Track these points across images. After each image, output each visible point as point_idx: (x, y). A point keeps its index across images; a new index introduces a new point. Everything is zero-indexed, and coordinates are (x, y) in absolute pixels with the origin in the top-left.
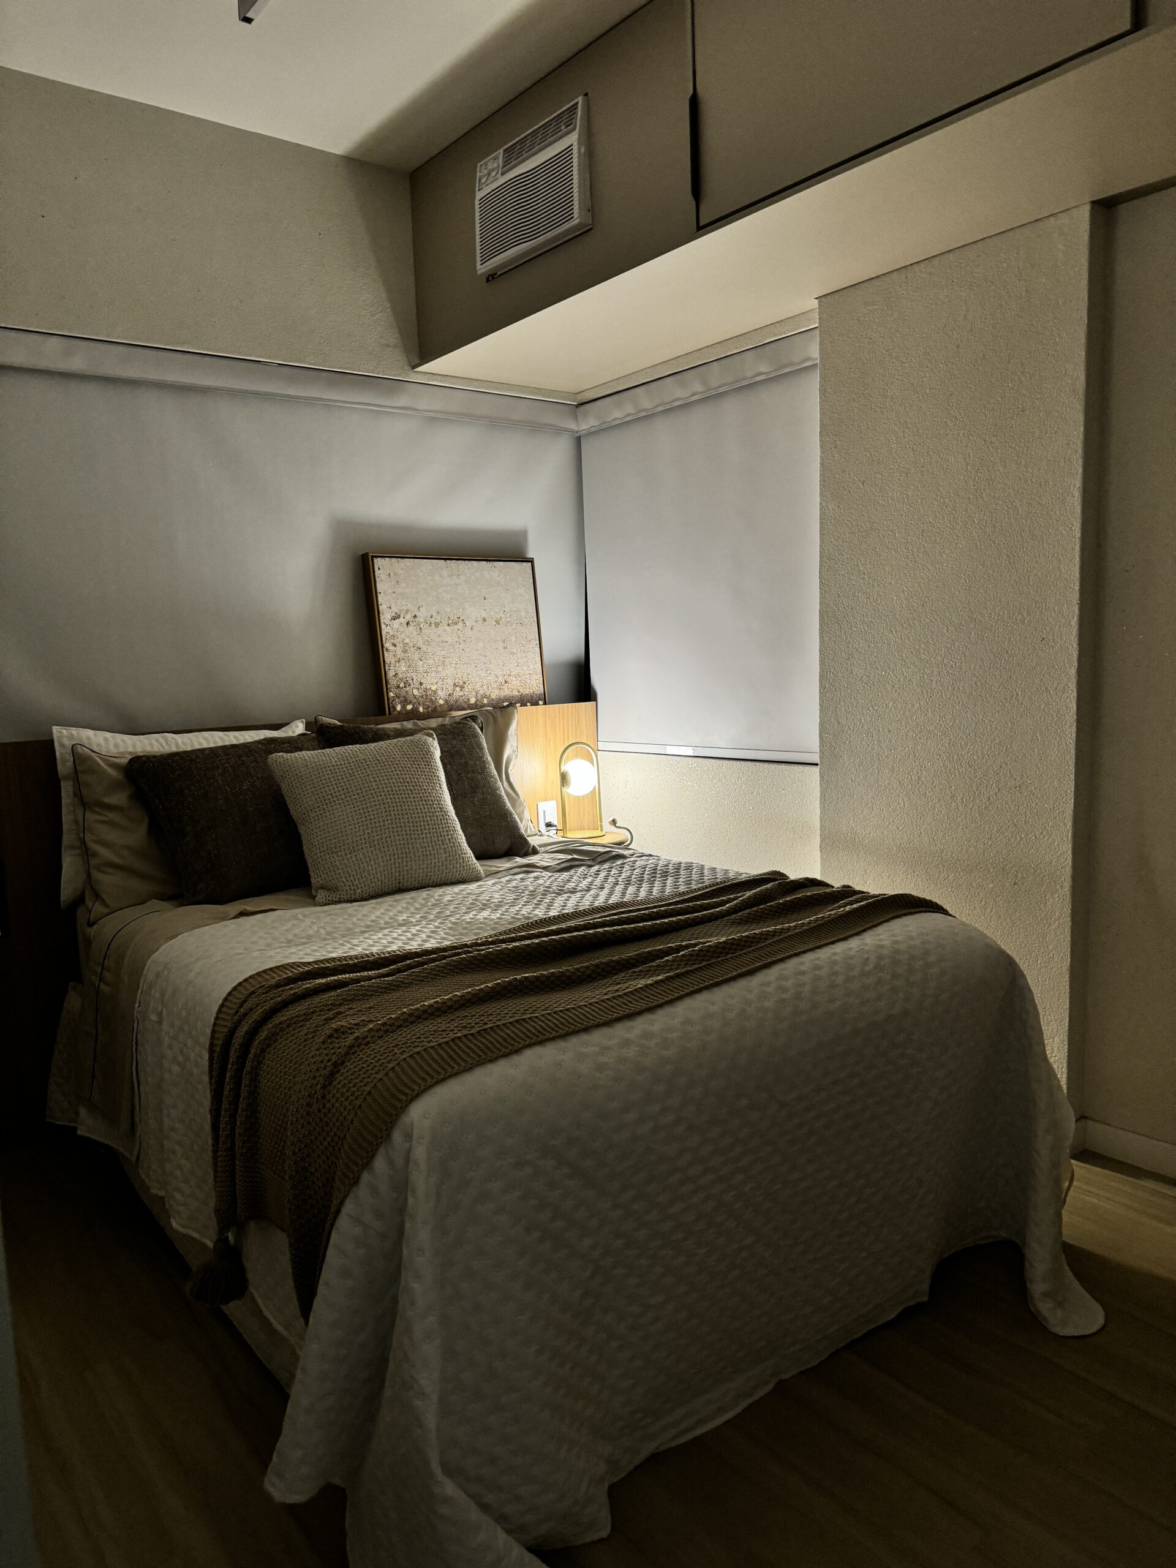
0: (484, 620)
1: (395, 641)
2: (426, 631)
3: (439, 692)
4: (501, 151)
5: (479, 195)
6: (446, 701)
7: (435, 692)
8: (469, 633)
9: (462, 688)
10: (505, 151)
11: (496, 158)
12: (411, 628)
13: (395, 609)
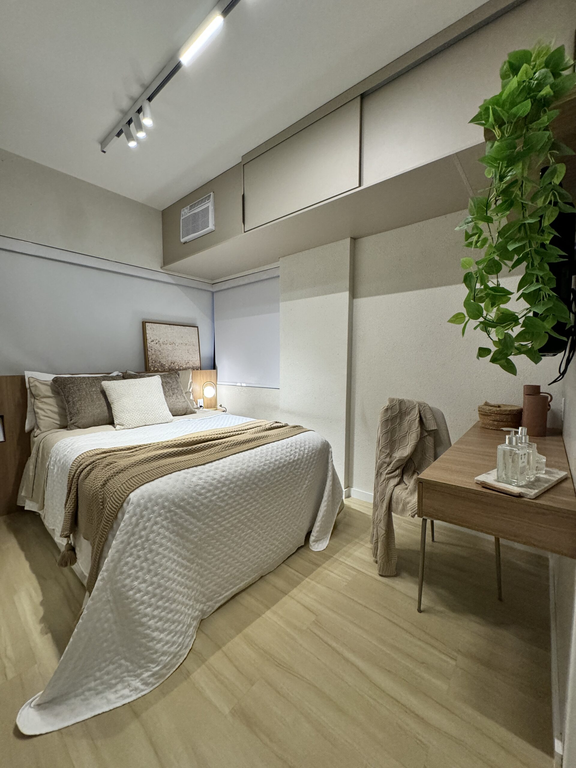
0: (182, 344)
1: (152, 348)
2: (162, 346)
3: (166, 365)
4: (189, 206)
5: (182, 218)
6: (168, 368)
7: (165, 365)
8: (176, 347)
9: (174, 364)
10: (190, 206)
11: (187, 208)
12: (157, 345)
13: (152, 339)
